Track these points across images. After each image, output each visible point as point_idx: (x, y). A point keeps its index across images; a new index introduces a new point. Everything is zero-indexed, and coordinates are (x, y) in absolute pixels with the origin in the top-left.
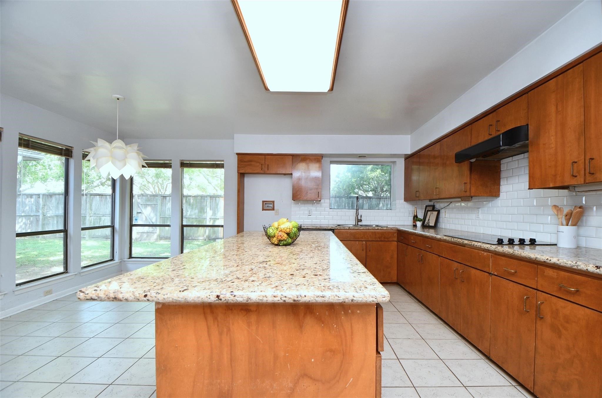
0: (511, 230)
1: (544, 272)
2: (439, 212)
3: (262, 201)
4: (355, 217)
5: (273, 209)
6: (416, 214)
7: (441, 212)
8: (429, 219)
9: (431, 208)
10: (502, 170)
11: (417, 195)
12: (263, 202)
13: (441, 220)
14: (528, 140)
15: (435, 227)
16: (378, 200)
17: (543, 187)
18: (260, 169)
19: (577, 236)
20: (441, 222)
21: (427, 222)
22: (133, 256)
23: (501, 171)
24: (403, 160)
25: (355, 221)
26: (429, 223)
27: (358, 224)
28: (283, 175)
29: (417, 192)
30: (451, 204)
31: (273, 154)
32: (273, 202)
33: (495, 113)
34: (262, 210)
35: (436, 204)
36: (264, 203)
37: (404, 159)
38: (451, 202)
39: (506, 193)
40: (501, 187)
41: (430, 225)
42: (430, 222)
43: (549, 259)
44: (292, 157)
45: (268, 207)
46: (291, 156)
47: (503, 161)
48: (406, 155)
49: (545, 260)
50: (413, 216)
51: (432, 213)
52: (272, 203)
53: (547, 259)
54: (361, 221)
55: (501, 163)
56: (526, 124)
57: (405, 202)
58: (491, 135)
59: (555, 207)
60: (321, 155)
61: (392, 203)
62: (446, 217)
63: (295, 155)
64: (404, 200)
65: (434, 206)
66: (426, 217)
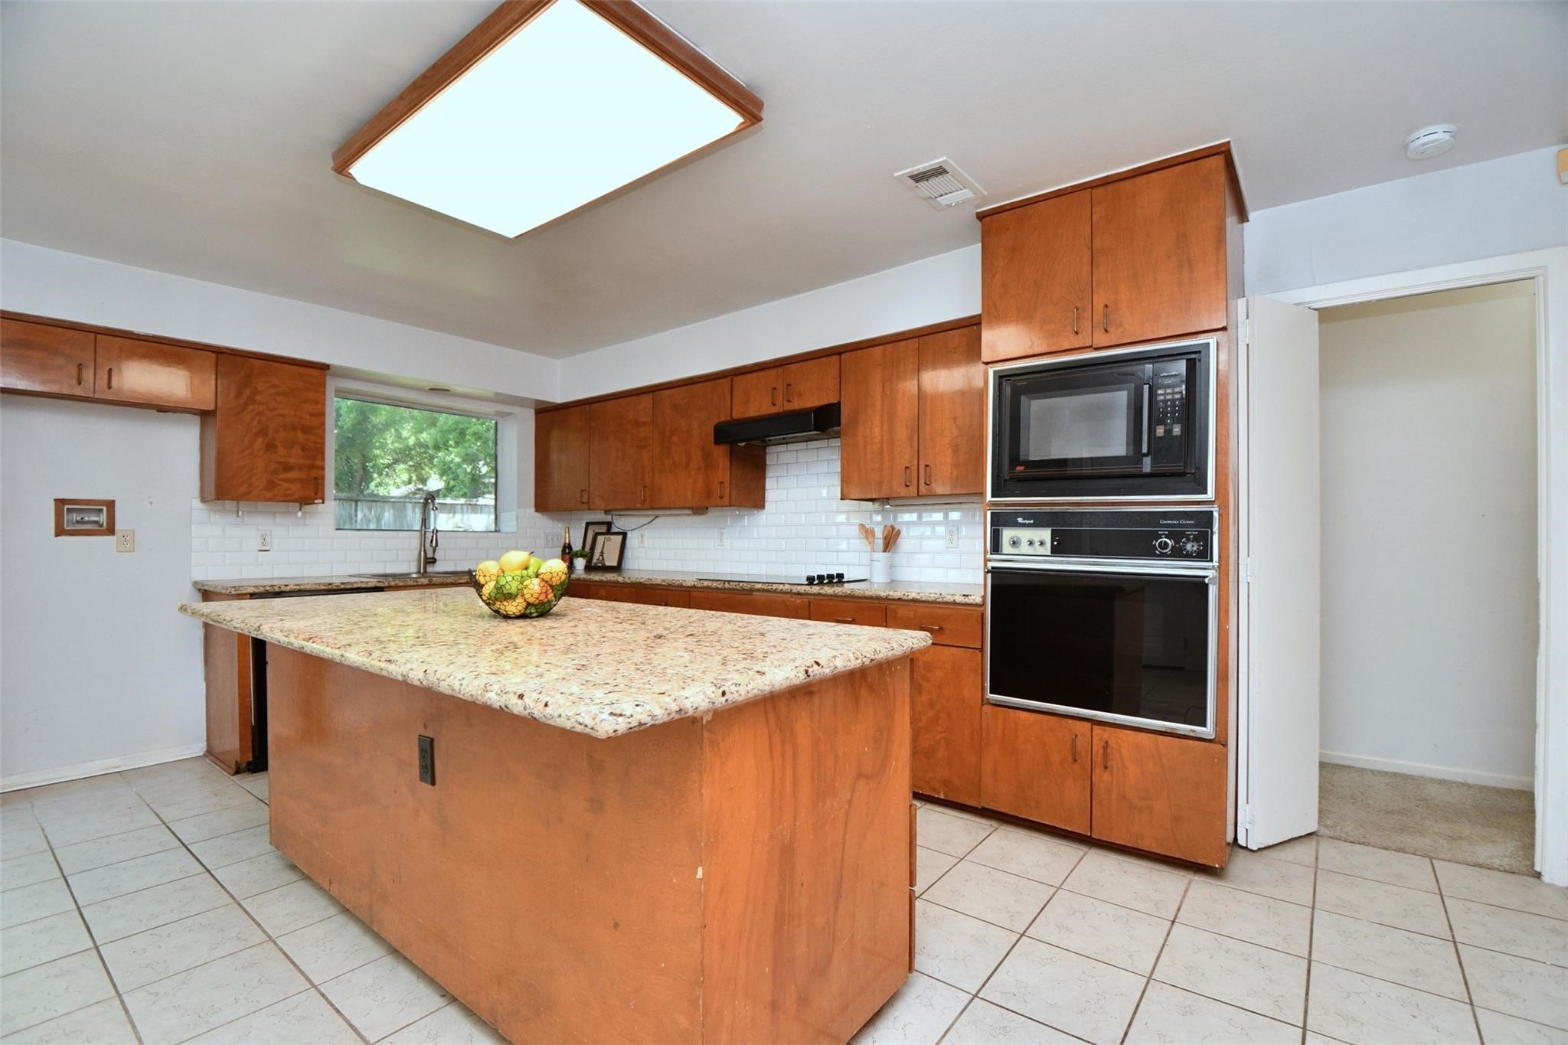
0: (785, 563)
1: (896, 613)
2: (624, 535)
3: (56, 500)
4: (418, 552)
5: (111, 530)
6: (567, 542)
7: (629, 535)
8: (602, 552)
9: (604, 529)
10: (768, 463)
11: (585, 499)
12: (60, 503)
13: (628, 553)
14: (840, 426)
15: (618, 569)
16: (351, 505)
17: (863, 497)
18: (74, 382)
19: (892, 566)
20: (630, 556)
21: (598, 559)
23: (766, 465)
24: (530, 415)
26: (603, 559)
27: (425, 571)
28: (155, 411)
29: (583, 492)
30: (657, 519)
31: (131, 333)
32: (111, 505)
33: (780, 370)
34: (57, 535)
35: (616, 519)
36: (66, 507)
37: (533, 411)
38: (657, 517)
39: (776, 505)
40: (766, 492)
41: (607, 564)
42: (605, 558)
43: (907, 594)
44: (214, 355)
45: (82, 522)
46: (210, 353)
47: (770, 450)
48: (538, 402)
49: (902, 597)
50: (562, 545)
51: (609, 540)
52: (105, 508)
53: (904, 595)
54: (433, 561)
55: (767, 451)
56: (836, 401)
57: (537, 513)
58: (774, 405)
59: (862, 526)
60: (324, 368)
61: (502, 514)
62: (644, 547)
63: (228, 351)
64: (534, 510)
65: (609, 525)
66: (593, 548)
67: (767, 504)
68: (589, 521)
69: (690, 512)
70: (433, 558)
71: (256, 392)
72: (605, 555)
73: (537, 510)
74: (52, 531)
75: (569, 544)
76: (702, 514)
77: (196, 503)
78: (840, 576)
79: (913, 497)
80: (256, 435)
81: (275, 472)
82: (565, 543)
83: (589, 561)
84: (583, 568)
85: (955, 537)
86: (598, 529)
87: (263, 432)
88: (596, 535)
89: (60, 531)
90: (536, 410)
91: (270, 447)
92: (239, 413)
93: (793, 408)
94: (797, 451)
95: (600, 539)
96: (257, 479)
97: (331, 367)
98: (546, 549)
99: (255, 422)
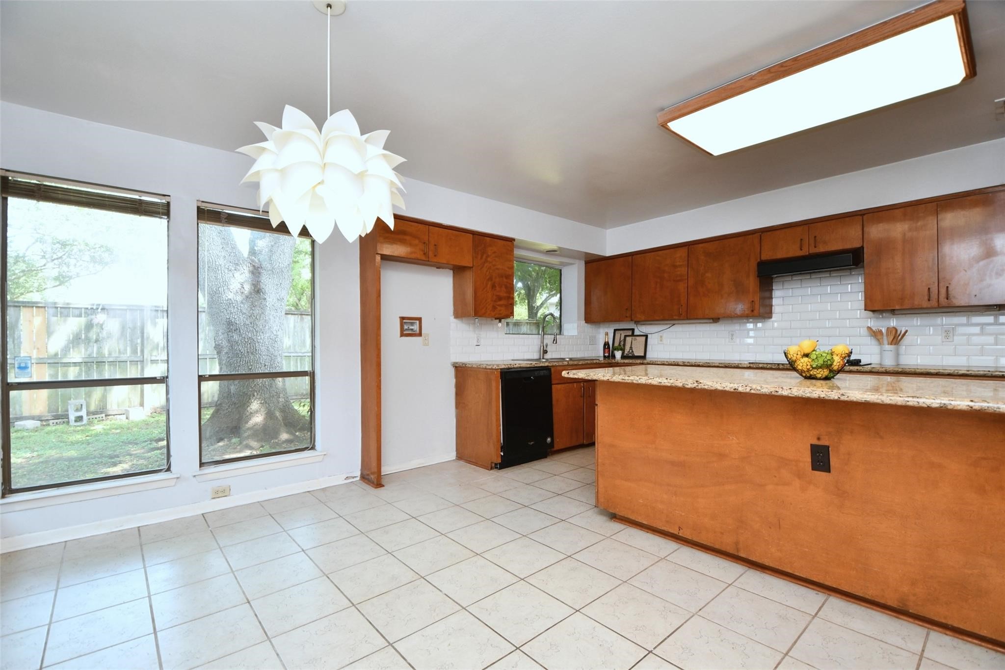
2: (646, 337)
4: (539, 347)
5: (420, 334)
7: (649, 336)
8: (631, 348)
9: (630, 333)
10: (774, 288)
11: (628, 314)
12: (402, 318)
13: (651, 348)
14: (860, 263)
15: (644, 358)
18: (422, 253)
21: (629, 352)
22: (14, 486)
23: (772, 289)
24: (580, 263)
25: (538, 354)
26: (632, 352)
27: (543, 358)
29: (627, 310)
32: (420, 320)
33: (806, 227)
35: (637, 327)
36: (404, 321)
37: (584, 262)
38: (674, 325)
39: (783, 315)
40: (773, 307)
41: (637, 354)
42: (634, 351)
44: (471, 235)
45: (410, 329)
48: (587, 254)
51: (635, 339)
52: (418, 322)
54: (547, 352)
55: (773, 281)
56: (860, 246)
57: (586, 324)
58: (801, 250)
59: (869, 328)
60: (512, 240)
61: (565, 325)
62: (663, 344)
63: (477, 233)
64: (585, 322)
65: (633, 330)
66: (624, 345)
67: (774, 315)
68: (615, 328)
69: (711, 321)
70: (546, 350)
71: (488, 256)
72: (633, 349)
73: (586, 322)
74: (399, 336)
75: (608, 342)
76: (716, 322)
77: (452, 318)
78: (859, 361)
79: (935, 308)
80: (488, 280)
81: (495, 301)
82: (605, 342)
83: (623, 353)
84: (620, 357)
85: (951, 335)
86: (623, 334)
87: (491, 279)
88: (626, 336)
89: (402, 335)
90: (585, 261)
91: (493, 287)
92: (481, 268)
93: (817, 252)
94: (801, 279)
95: (629, 339)
96: (489, 305)
97: (516, 240)
98: (590, 346)
99: (488, 273)
